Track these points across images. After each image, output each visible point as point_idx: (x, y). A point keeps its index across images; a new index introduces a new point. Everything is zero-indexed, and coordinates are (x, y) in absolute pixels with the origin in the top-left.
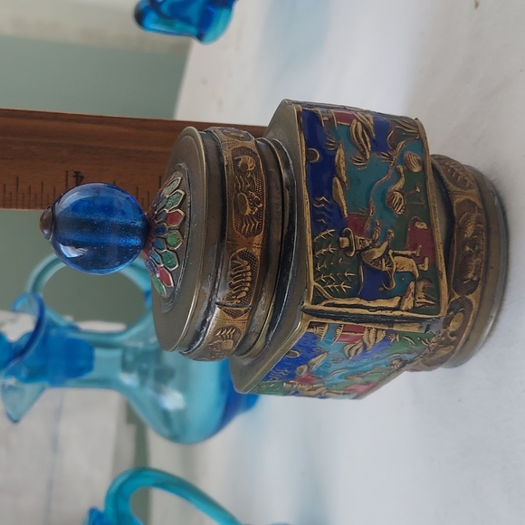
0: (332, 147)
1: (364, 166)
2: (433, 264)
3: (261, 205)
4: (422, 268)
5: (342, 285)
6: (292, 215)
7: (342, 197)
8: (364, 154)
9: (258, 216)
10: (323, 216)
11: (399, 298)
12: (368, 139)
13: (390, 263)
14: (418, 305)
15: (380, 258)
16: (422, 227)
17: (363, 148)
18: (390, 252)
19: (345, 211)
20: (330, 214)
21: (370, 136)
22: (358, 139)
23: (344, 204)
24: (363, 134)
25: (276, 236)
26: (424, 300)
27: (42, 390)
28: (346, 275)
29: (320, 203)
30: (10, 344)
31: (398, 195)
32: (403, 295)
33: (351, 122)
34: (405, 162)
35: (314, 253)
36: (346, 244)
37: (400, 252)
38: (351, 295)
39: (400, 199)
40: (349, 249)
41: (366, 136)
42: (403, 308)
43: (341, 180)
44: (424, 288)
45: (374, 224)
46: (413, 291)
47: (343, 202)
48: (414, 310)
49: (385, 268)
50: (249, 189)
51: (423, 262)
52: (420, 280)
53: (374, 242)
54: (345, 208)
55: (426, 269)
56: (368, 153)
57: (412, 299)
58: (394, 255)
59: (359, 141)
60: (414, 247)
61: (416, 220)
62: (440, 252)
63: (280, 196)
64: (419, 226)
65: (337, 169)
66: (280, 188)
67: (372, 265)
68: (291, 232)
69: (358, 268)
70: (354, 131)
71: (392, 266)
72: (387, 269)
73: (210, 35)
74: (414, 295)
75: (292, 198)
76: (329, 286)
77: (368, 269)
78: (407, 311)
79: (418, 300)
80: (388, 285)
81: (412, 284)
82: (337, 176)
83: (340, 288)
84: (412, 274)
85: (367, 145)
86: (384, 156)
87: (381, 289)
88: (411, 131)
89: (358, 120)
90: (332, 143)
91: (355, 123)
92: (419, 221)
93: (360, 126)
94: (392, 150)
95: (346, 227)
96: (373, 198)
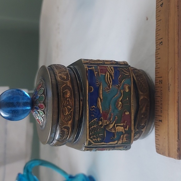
0: (98, 85)
1: (109, 91)
2: (130, 128)
3: (72, 110)
4: (126, 130)
5: (98, 139)
7: (100, 106)
8: (109, 87)
9: (70, 114)
10: (93, 114)
11: (117, 141)
13: (115, 130)
14: (123, 142)
15: (112, 128)
16: (127, 114)
17: (109, 84)
18: (116, 125)
19: (101, 111)
20: (96, 112)
21: (112, 79)
22: (108, 80)
23: (101, 108)
24: (110, 78)
25: (77, 119)
26: (126, 141)
28: (100, 135)
29: (92, 108)
31: (120, 103)
32: (118, 140)
33: (106, 73)
34: (124, 88)
35: (89, 128)
36: (101, 124)
37: (119, 124)
38: (101, 141)
39: (121, 104)
40: (102, 125)
41: (111, 79)
42: (119, 144)
43: (100, 98)
44: (126, 137)
45: (111, 114)
46: (122, 138)
47: (101, 107)
48: (122, 143)
49: (113, 131)
50: (68, 105)
51: (126, 127)
52: (125, 134)
53: (110, 122)
54: (101, 109)
55: (127, 130)
56: (111, 86)
57: (122, 141)
58: (117, 126)
59: (108, 81)
60: (124, 122)
61: (126, 111)
62: (133, 123)
63: (79, 104)
64: (126, 114)
65: (99, 94)
66: (79, 101)
67: (109, 131)
68: (82, 117)
69: (104, 132)
70: (106, 77)
71: (116, 131)
72: (114, 131)
74: (122, 140)
75: (83, 104)
76: (94, 140)
77: (108, 132)
78: (120, 144)
79: (124, 141)
80: (114, 137)
81: (122, 136)
82: (99, 97)
83: (97, 140)
84: (122, 132)
85: (111, 83)
86: (117, 86)
87: (112, 138)
88: (127, 74)
89: (108, 72)
90: (98, 83)
91: (107, 73)
92: (127, 111)
93: (109, 75)
94: (120, 83)
95: (101, 117)
96: (111, 104)
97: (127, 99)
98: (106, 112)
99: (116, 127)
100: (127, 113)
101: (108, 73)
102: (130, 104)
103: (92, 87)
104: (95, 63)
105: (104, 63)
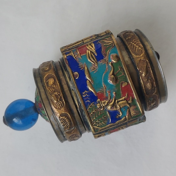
1: (96, 70)
3: (61, 95)
6: (78, 100)
10: (88, 99)
11: (125, 117)
17: (94, 62)
19: (95, 93)
24: (92, 56)
26: (135, 113)
28: (103, 118)
29: (85, 94)
33: (86, 52)
35: (89, 115)
38: (108, 124)
43: (89, 81)
44: (133, 109)
45: (107, 93)
50: (54, 92)
56: (96, 64)
70: (88, 56)
74: (130, 114)
75: (76, 94)
80: (120, 115)
85: (95, 60)
86: (103, 61)
88: (110, 43)
89: (89, 50)
90: (81, 66)
92: (124, 83)
93: (90, 53)
94: (105, 57)
95: (97, 99)
96: (104, 82)
97: (120, 70)
98: (100, 92)
99: (118, 103)
101: (89, 51)
102: (125, 74)
103: (76, 73)
104: (74, 46)
105: (83, 42)
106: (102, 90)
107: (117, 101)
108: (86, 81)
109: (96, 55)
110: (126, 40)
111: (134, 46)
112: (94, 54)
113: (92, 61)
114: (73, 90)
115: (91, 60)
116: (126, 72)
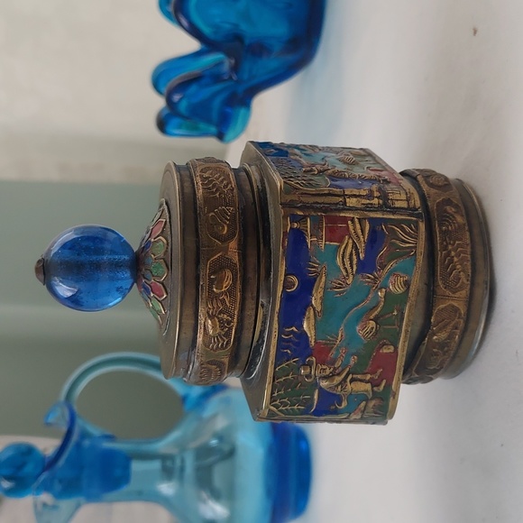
0: (314, 272)
1: (343, 292)
5: (296, 407)
6: (262, 332)
8: (346, 279)
9: (227, 336)
10: (289, 347)
11: (348, 414)
12: (355, 261)
14: (366, 417)
17: (347, 272)
20: (295, 344)
22: (344, 261)
23: (313, 334)
24: (351, 254)
26: (372, 414)
27: (78, 506)
28: (301, 398)
29: (288, 333)
30: (43, 458)
31: (372, 324)
32: (352, 412)
33: (341, 241)
35: (273, 381)
37: (359, 376)
38: (303, 413)
39: (372, 328)
41: (354, 257)
43: (315, 309)
44: (374, 405)
46: (362, 409)
47: (313, 331)
52: (372, 399)
54: (314, 337)
56: (351, 277)
57: (361, 414)
58: (353, 380)
61: (384, 344)
62: (399, 374)
64: (385, 351)
69: (314, 391)
70: (342, 252)
73: (229, 135)
75: (265, 316)
76: (283, 409)
79: (366, 414)
80: (340, 405)
81: (363, 404)
82: (312, 305)
83: (293, 409)
85: (352, 268)
86: (369, 278)
87: (333, 407)
88: (408, 245)
89: (350, 237)
90: (314, 267)
91: (346, 242)
92: (387, 345)
93: (350, 245)
94: (379, 270)
95: (311, 355)
96: (345, 326)
97: (395, 313)
98: (325, 344)
99: (351, 382)
100: (388, 350)
101: (350, 241)
102: (400, 327)
103: (295, 279)
104: (318, 203)
105: (345, 203)
106: (330, 340)
107: (350, 377)
108: (307, 306)
109: (361, 257)
110: (441, 231)
111: (451, 261)
112: (358, 255)
113: (345, 269)
114: (262, 305)
115: (344, 265)
116: (404, 324)
